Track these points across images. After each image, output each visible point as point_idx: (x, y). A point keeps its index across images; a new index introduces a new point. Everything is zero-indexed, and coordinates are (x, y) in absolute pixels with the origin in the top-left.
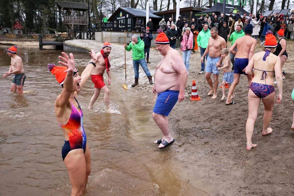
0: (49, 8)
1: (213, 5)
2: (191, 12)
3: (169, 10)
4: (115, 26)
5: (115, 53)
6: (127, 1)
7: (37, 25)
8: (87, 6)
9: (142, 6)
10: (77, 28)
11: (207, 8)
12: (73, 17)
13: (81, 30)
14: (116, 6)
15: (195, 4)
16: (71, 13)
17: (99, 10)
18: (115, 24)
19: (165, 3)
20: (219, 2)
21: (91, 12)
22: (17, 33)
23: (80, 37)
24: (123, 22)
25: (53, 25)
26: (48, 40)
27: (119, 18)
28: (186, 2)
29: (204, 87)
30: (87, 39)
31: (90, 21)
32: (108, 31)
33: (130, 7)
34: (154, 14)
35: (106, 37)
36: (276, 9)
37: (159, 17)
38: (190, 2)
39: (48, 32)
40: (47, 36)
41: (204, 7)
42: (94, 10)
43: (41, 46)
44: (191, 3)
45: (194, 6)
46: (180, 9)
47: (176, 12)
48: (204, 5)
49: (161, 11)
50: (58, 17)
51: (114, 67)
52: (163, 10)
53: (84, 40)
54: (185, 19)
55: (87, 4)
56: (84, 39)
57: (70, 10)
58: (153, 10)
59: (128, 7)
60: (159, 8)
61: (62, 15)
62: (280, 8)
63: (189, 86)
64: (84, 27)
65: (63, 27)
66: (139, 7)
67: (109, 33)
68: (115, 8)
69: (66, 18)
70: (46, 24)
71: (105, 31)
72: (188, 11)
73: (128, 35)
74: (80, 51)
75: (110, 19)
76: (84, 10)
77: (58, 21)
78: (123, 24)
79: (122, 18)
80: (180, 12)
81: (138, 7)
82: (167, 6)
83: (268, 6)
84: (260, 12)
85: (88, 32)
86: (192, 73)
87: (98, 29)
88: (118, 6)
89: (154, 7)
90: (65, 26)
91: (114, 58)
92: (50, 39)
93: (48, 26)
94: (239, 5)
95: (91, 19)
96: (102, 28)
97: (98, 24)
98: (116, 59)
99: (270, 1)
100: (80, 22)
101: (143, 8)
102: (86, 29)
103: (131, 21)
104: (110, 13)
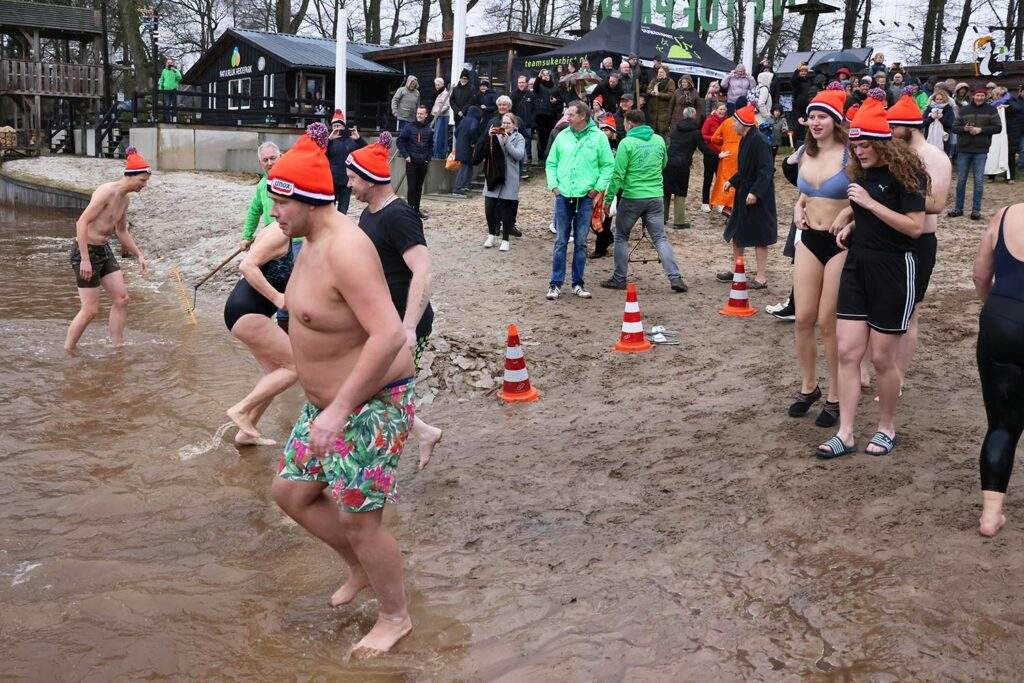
1: (593, 25)
2: (511, 54)
3: (427, 41)
4: (212, 104)
5: (208, 216)
6: (260, 5)
8: (98, 23)
9: (321, 26)
10: (57, 110)
11: (572, 38)
12: (39, 66)
13: (72, 118)
14: (216, 25)
15: (525, 22)
16: (28, 46)
17: (146, 38)
18: (212, 95)
19: (411, 14)
20: (616, 14)
21: (116, 45)
23: (69, 149)
24: (244, 89)
27: (230, 73)
28: (494, 11)
29: (552, 348)
30: (97, 156)
31: (108, 81)
32: (182, 124)
33: (273, 29)
34: (368, 56)
35: (176, 150)
36: (823, 47)
37: (387, 70)
38: (507, 12)
41: (563, 35)
42: (128, 35)
44: (510, 16)
45: (524, 29)
46: (469, 40)
47: (451, 52)
48: (563, 25)
49: (397, 46)
52: (403, 42)
53: (84, 161)
54: (487, 79)
55: (97, 14)
56: (84, 154)
57: (27, 36)
58: (365, 42)
59: (263, 30)
60: (386, 34)
62: (838, 45)
63: (495, 346)
64: (83, 104)
66: (305, 30)
67: (187, 133)
68: (212, 30)
69: (11, 67)
71: (173, 123)
72: (500, 46)
74: (69, 203)
75: (194, 77)
76: (85, 38)
78: (243, 98)
79: (240, 71)
80: (467, 50)
81: (305, 28)
82: (419, 25)
83: (795, 34)
84: (766, 55)
85: (104, 128)
86: (511, 291)
87: (142, 116)
88: (225, 23)
89: (367, 31)
90: (8, 101)
91: (204, 232)
94: (692, 30)
95: (117, 73)
96: (157, 110)
97: (142, 96)
98: (215, 240)
99: (803, 17)
100: (67, 85)
101: (324, 32)
102: (93, 114)
103: (275, 84)
104: (192, 51)
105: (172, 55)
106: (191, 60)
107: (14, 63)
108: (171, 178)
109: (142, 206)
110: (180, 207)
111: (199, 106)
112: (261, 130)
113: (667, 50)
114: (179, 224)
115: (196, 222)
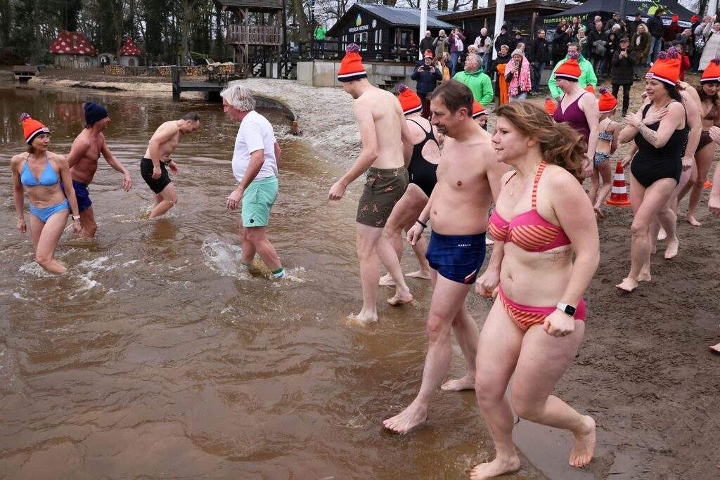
0: (195, 8)
2: (535, 15)
3: (478, 8)
5: (343, 112)
7: (169, 46)
8: (281, 2)
9: (410, 1)
10: (256, 52)
11: (576, 3)
12: (248, 28)
13: (265, 57)
14: (346, 2)
16: (242, 17)
17: (306, 11)
21: (289, 15)
22: (127, 65)
23: (263, 74)
24: (363, 39)
25: (203, 45)
26: (191, 80)
27: (355, 30)
30: (278, 78)
31: (285, 36)
32: (327, 59)
33: (381, 3)
34: (440, 18)
35: (323, 75)
39: (192, 61)
40: (189, 71)
41: (570, 2)
42: (296, 9)
43: (176, 92)
46: (507, 7)
47: (495, 14)
49: (457, 11)
50: (215, 27)
51: (343, 144)
52: (462, 9)
53: (271, 81)
54: (518, 31)
56: (271, 77)
57: (242, 11)
58: (438, 9)
59: (375, 4)
61: (222, 23)
64: (271, 49)
65: (223, 50)
67: (329, 66)
68: (344, 5)
69: (233, 29)
70: (188, 43)
71: (322, 59)
72: (528, 10)
73: (374, 69)
74: (263, 105)
75: (334, 32)
76: (273, 11)
77: (214, 37)
78: (363, 45)
79: (361, 28)
80: (506, 13)
85: (282, 62)
87: (304, 55)
89: (439, 2)
90: (230, 48)
91: (341, 122)
92: (197, 78)
93: (191, 47)
95: (289, 31)
96: (312, 51)
97: (304, 43)
98: (347, 127)
100: (263, 37)
101: (411, 4)
102: (276, 54)
103: (382, 36)
104: (332, 18)
105: (320, 21)
106: (332, 23)
107: (235, 27)
108: (321, 90)
109: (304, 106)
110: (326, 107)
111: (336, 49)
112: (373, 63)
113: (646, 10)
114: (326, 117)
115: (336, 116)
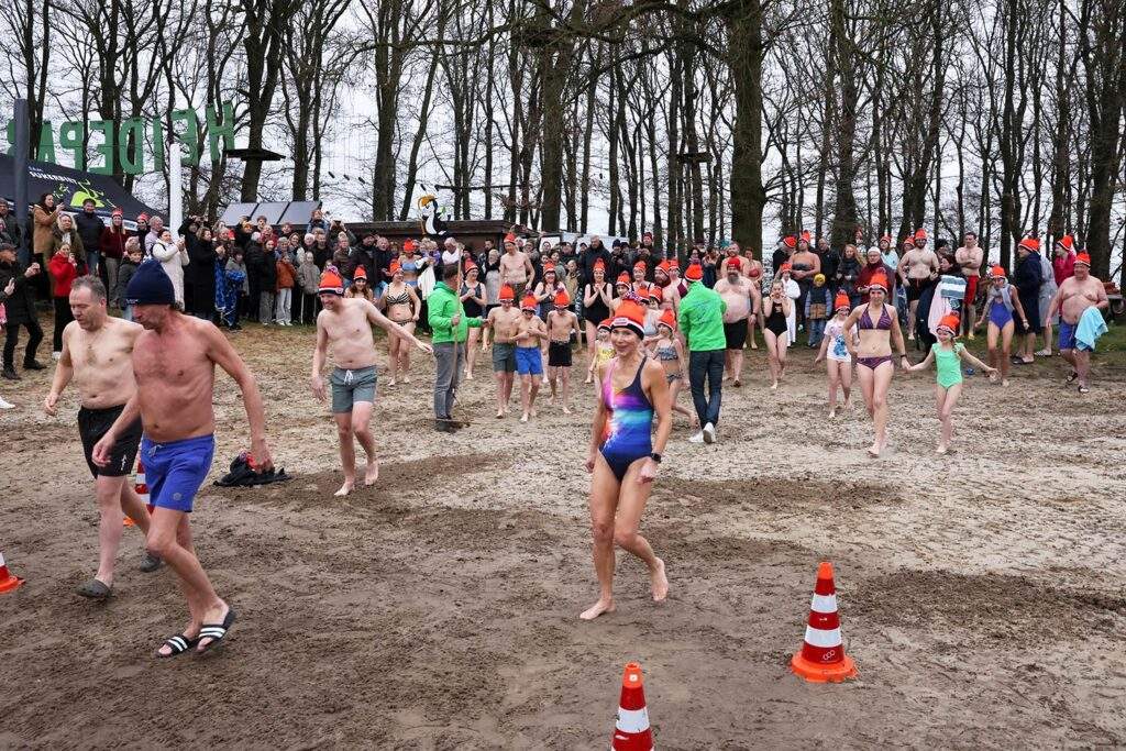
99: (244, 163)
113: (69, 197)
